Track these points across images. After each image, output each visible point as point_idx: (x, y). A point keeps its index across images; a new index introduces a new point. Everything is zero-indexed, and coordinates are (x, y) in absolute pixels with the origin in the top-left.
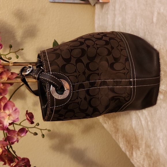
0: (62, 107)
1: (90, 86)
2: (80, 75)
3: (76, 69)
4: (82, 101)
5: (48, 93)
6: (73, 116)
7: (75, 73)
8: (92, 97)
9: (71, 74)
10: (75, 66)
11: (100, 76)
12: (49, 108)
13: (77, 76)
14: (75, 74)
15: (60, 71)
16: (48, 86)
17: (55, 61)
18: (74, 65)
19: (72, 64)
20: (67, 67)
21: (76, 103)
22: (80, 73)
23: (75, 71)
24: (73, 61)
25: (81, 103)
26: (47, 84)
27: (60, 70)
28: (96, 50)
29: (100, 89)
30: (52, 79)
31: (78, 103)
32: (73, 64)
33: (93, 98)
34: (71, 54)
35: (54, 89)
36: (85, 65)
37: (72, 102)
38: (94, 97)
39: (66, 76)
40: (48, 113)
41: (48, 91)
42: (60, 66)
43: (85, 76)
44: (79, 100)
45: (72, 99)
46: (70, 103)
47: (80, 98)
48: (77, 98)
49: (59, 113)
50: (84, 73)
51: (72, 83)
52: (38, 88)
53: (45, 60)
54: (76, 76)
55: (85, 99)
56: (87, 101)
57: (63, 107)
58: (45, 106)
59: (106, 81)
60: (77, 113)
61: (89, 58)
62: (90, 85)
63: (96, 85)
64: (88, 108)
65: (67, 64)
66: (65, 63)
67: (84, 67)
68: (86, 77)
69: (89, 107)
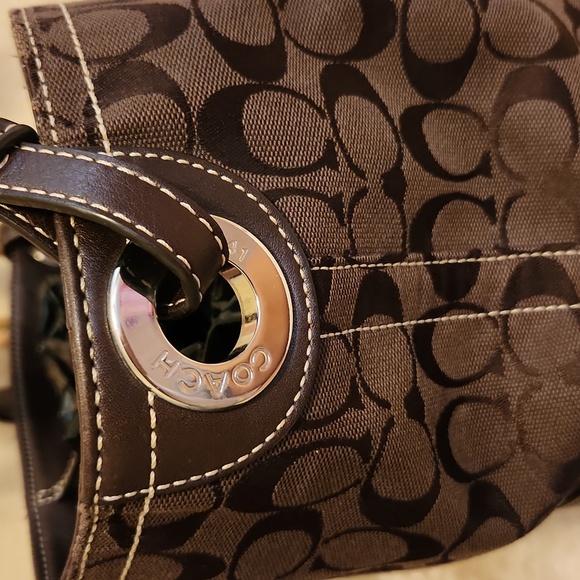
0: (218, 493)
1: (441, 302)
2: (362, 193)
3: (330, 144)
4: (391, 423)
5: (87, 344)
6: (301, 564)
7: (325, 170)
8: (454, 393)
9: (294, 182)
10: (319, 110)
11: (504, 220)
12: (90, 504)
13: (346, 200)
14: (329, 181)
15: (191, 143)
16: (78, 274)
17: (147, 57)
18: (311, 103)
19: (293, 93)
20: (258, 112)
21: (345, 442)
22: (361, 174)
23: (328, 160)
24: (302, 73)
25: (384, 440)
26: (74, 252)
27: (190, 130)
28: (471, 11)
29: (506, 328)
30: (125, 193)
31: (363, 445)
32: (304, 98)
33: (461, 400)
34: (277, 22)
35: (143, 305)
36: (397, 122)
37: (310, 436)
38: (465, 391)
39: (249, 187)
40: (81, 551)
41: (84, 319)
42: (196, 102)
43: (401, 209)
44: (369, 417)
45: (315, 412)
46: (295, 442)
47: (374, 397)
48: (354, 401)
49: (188, 547)
50: (394, 184)
51: (306, 255)
52: (14, 377)
53: (54, 50)
54: (335, 203)
55: (414, 404)
56: (425, 426)
57: (226, 487)
58: (59, 489)
59: (552, 262)
60: (337, 536)
61: (418, 71)
62: (438, 288)
63: (474, 295)
64: (436, 487)
65: (257, 89)
66: (239, 80)
67: (390, 136)
68: (409, 222)
69: (444, 476)
